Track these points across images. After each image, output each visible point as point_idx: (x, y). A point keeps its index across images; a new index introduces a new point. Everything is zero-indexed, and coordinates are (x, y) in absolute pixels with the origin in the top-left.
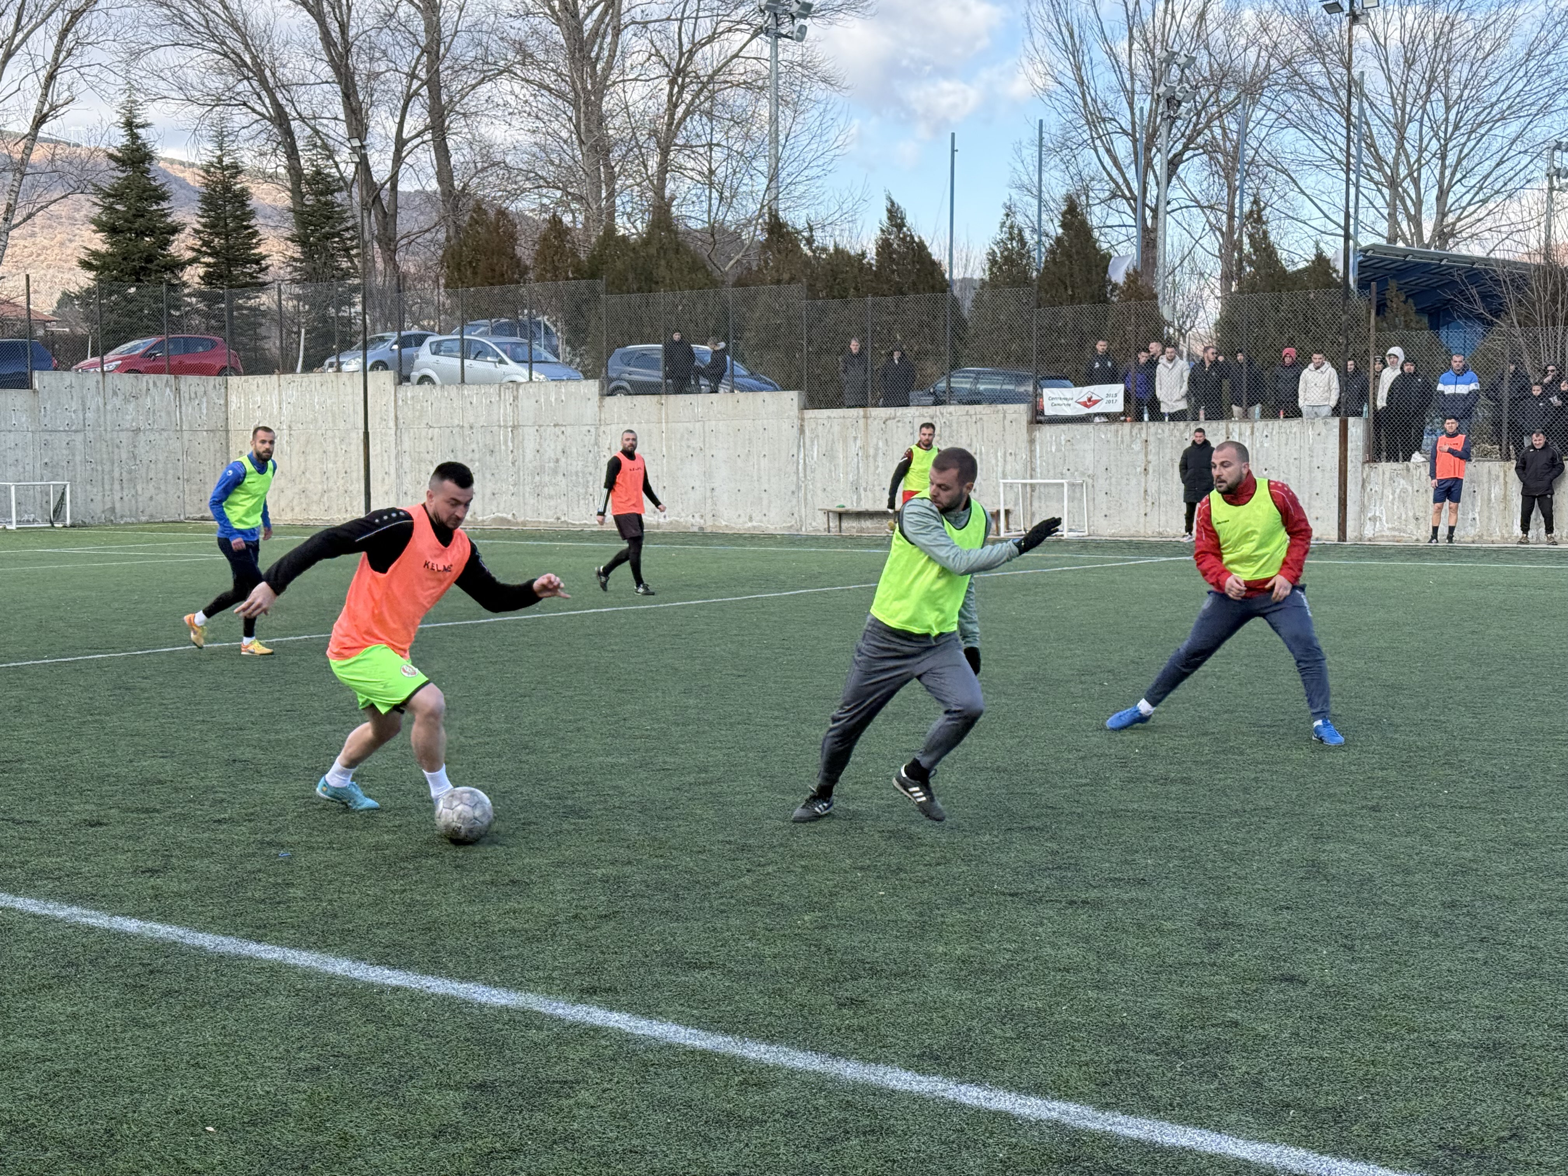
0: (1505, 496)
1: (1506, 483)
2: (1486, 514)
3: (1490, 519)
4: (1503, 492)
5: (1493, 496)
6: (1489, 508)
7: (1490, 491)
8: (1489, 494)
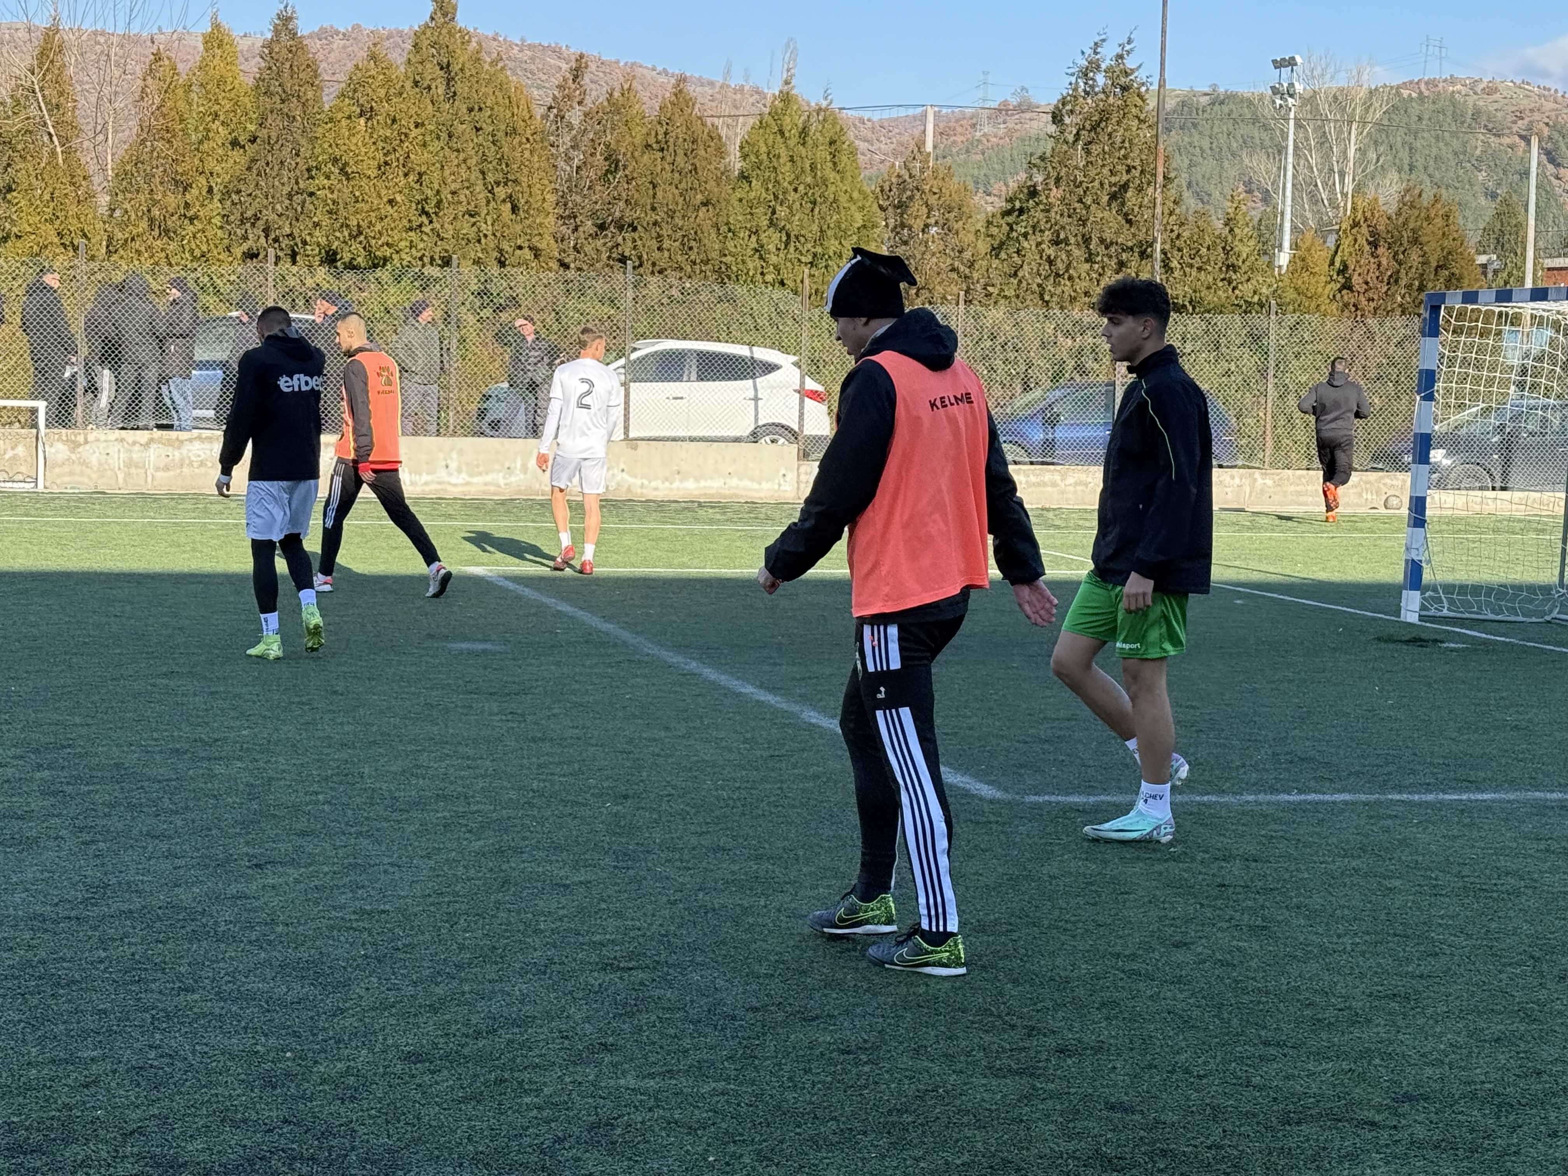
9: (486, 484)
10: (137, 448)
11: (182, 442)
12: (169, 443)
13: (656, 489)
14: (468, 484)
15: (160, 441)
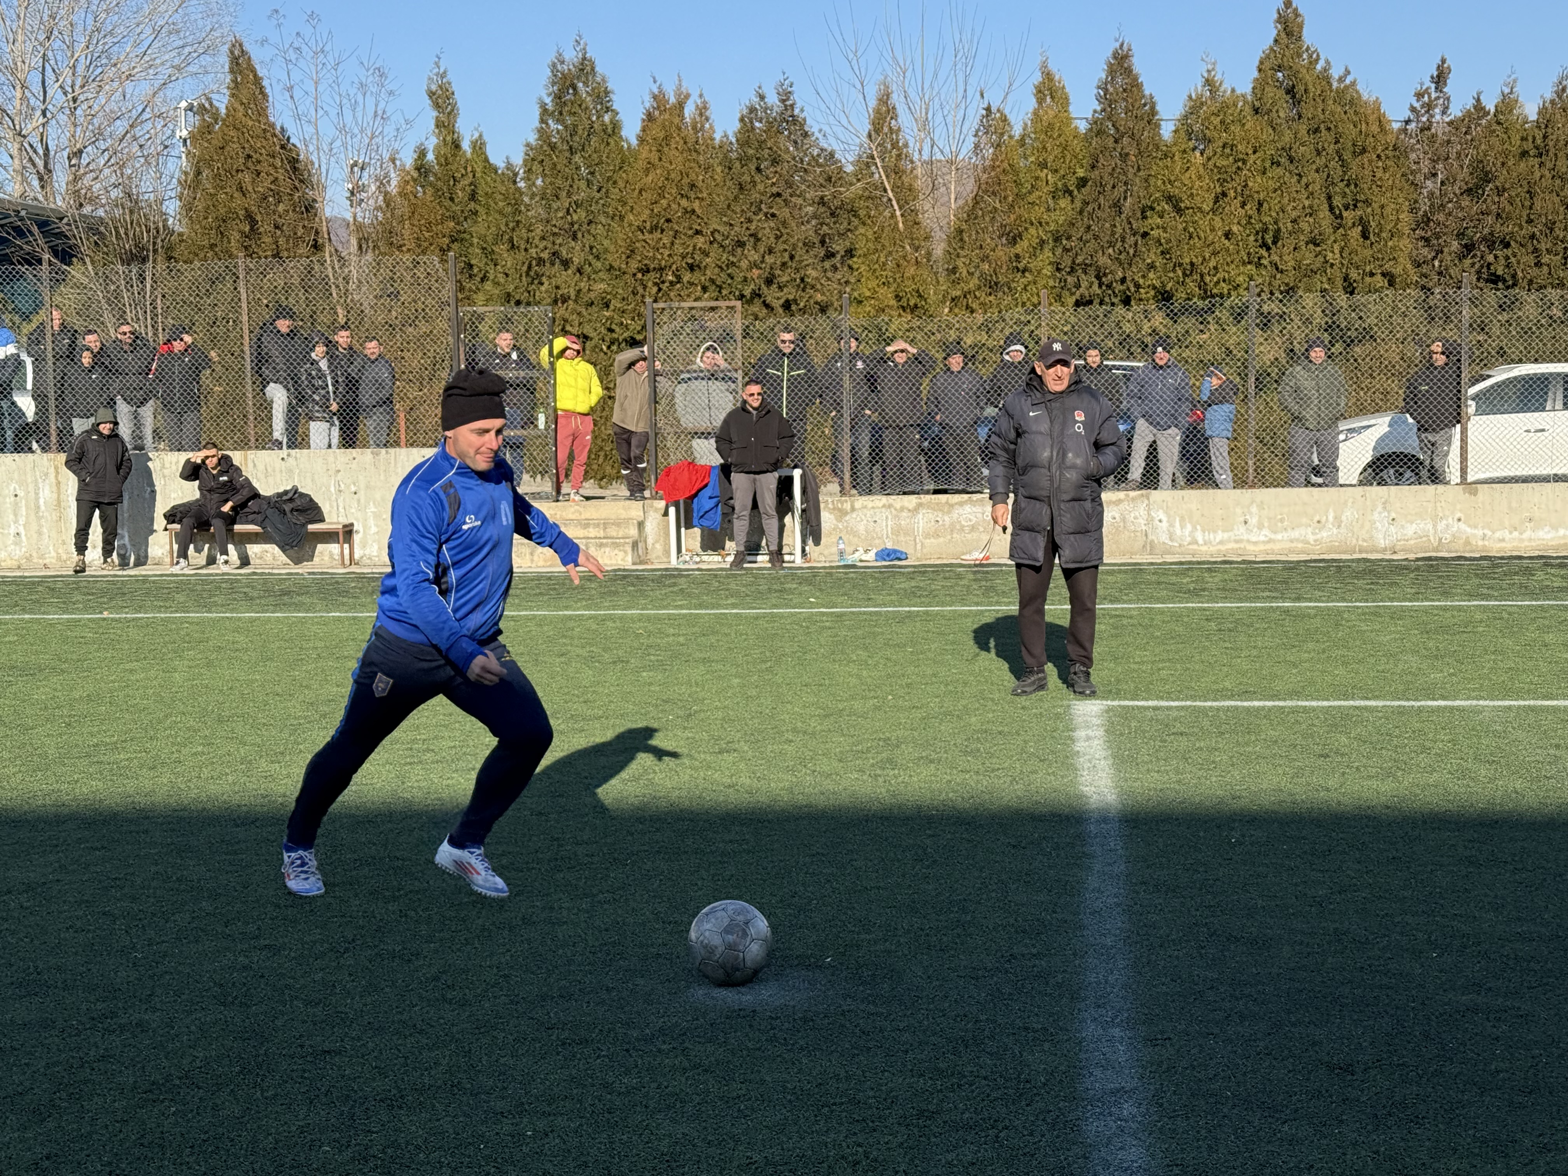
0: (59, 501)
1: (58, 483)
2: (34, 527)
3: (40, 533)
4: (55, 496)
5: (42, 501)
6: (39, 518)
7: (37, 494)
8: (37, 499)
9: (1292, 541)
10: (905, 514)
11: (952, 506)
12: (939, 507)
13: (1503, 540)
14: (1270, 541)
15: (929, 506)
